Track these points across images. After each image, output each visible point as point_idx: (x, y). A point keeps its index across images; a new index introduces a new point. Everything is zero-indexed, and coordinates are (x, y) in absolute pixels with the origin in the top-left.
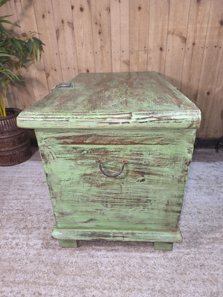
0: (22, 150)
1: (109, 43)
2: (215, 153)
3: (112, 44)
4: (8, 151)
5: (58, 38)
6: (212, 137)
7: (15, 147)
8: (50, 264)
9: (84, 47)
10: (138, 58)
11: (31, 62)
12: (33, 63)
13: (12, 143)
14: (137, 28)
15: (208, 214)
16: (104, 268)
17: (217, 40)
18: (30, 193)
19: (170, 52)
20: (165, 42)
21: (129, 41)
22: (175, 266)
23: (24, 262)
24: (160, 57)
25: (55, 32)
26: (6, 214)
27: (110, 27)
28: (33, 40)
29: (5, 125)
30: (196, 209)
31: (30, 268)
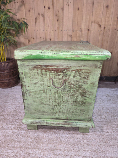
0: (14, 80)
1: (62, 26)
2: (114, 84)
3: (64, 26)
4: (6, 80)
5: (36, 22)
6: (113, 76)
7: (10, 78)
8: (33, 138)
9: (49, 27)
10: (77, 34)
11: (21, 34)
12: (22, 34)
13: (9, 76)
14: (77, 19)
15: (115, 113)
16: (63, 140)
17: (116, 26)
18: (19, 102)
19: (93, 31)
20: (90, 26)
21: (72, 25)
22: (102, 138)
23: (19, 137)
24: (88, 34)
25: (35, 19)
26: (7, 112)
27: (63, 18)
28: (23, 22)
29: (6, 65)
30: (108, 110)
31: (22, 140)
